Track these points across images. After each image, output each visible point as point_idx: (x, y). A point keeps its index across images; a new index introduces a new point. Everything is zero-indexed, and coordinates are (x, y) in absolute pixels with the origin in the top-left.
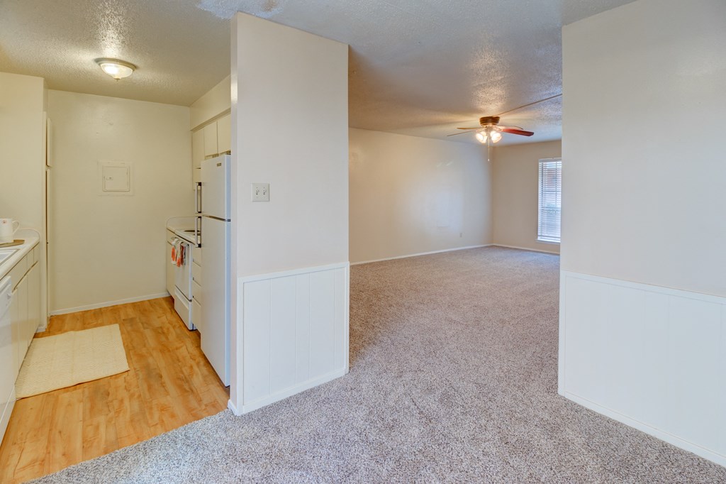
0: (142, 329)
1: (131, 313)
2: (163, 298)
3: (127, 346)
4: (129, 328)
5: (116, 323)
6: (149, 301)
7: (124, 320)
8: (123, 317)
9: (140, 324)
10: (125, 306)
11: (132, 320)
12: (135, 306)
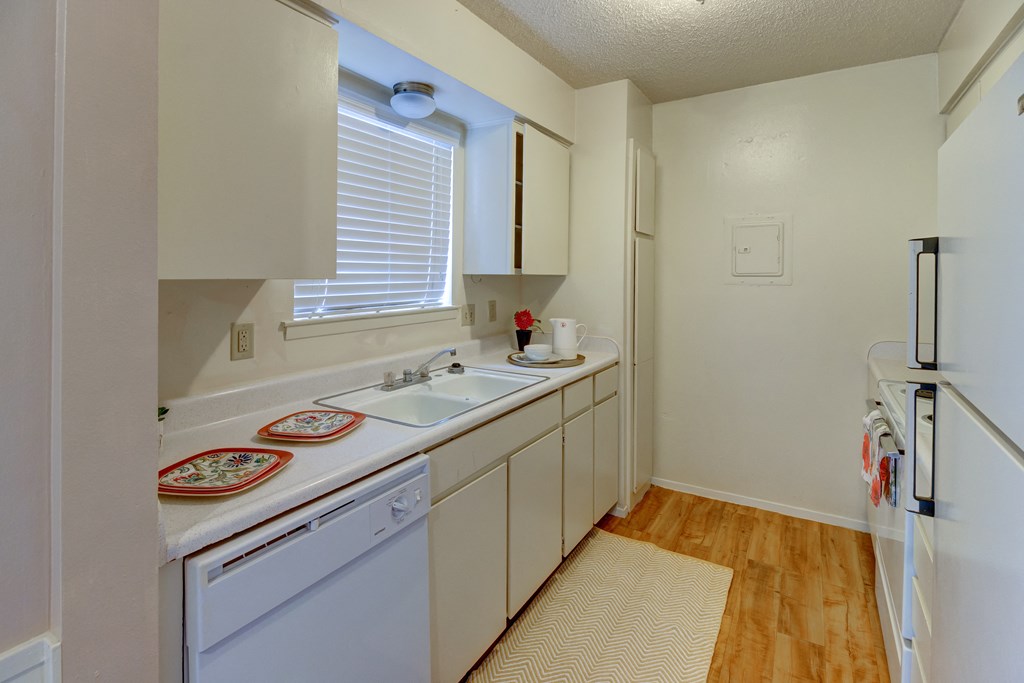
0: (773, 625)
1: (769, 548)
2: (856, 532)
3: (719, 671)
4: (749, 602)
5: (732, 565)
6: (821, 526)
7: (750, 561)
8: (752, 555)
9: (776, 602)
10: (769, 517)
11: (766, 572)
12: (787, 529)
